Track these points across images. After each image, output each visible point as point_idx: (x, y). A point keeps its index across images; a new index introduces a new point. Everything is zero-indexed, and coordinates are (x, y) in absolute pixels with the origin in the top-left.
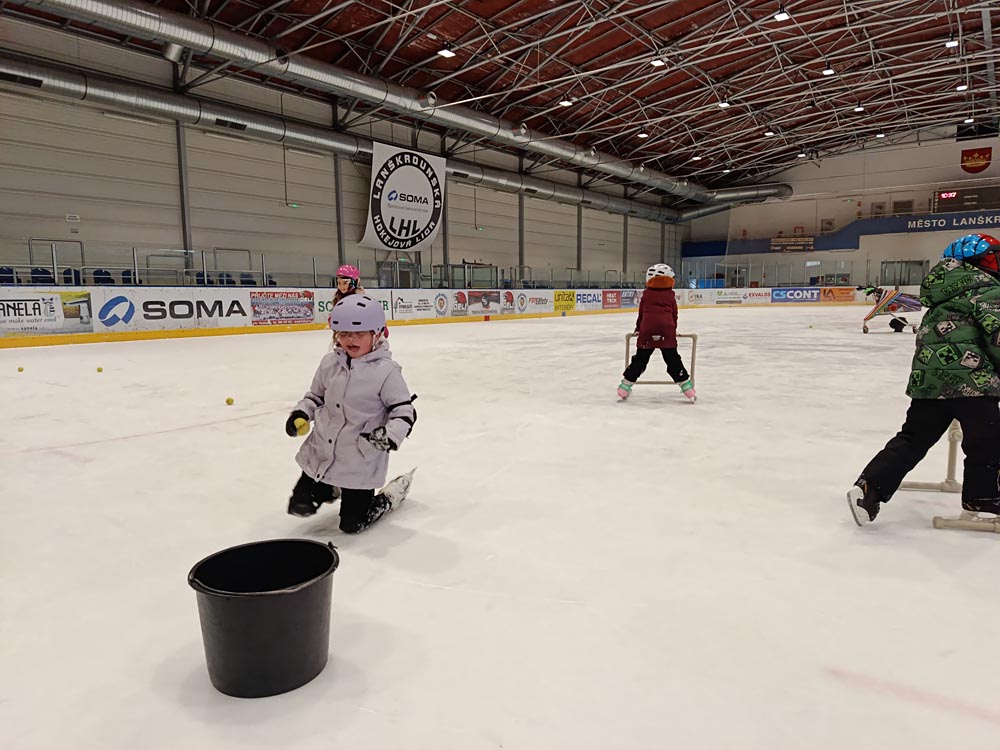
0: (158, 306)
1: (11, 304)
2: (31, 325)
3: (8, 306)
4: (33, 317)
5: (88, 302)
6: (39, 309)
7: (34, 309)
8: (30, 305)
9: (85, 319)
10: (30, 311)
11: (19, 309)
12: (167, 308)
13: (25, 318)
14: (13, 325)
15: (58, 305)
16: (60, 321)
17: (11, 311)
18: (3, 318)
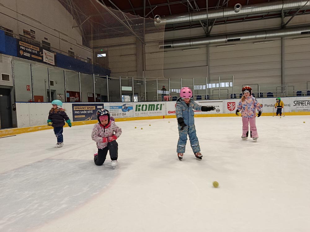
1: (301, 102)
2: (306, 108)
3: (300, 103)
4: (307, 106)
7: (308, 103)
10: (306, 104)
11: (303, 104)
13: (305, 106)
14: (301, 108)
17: (301, 104)
18: (298, 106)
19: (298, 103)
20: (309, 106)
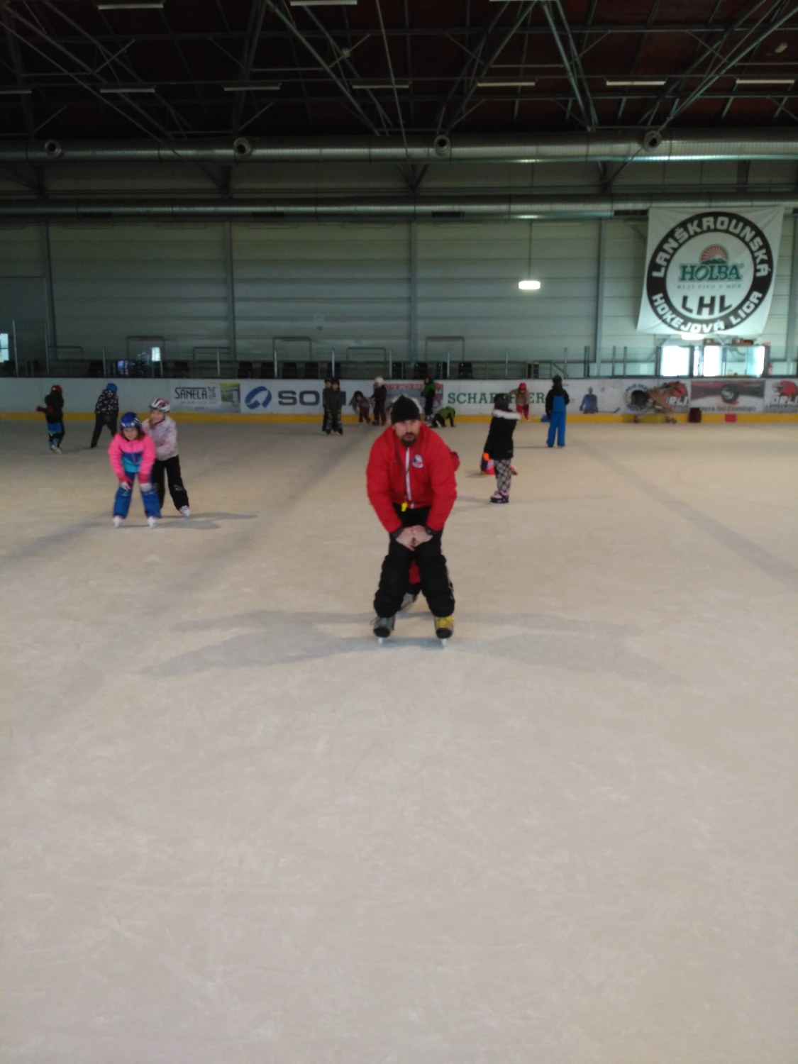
0: (290, 395)
1: (189, 390)
3: (188, 392)
4: (202, 400)
5: (238, 391)
6: (206, 395)
7: (203, 394)
8: (200, 391)
9: (236, 403)
10: (200, 396)
11: (194, 394)
12: (297, 397)
13: (197, 400)
15: (218, 393)
16: (218, 403)
17: (189, 395)
18: (183, 400)
19: (183, 393)
20: (205, 400)
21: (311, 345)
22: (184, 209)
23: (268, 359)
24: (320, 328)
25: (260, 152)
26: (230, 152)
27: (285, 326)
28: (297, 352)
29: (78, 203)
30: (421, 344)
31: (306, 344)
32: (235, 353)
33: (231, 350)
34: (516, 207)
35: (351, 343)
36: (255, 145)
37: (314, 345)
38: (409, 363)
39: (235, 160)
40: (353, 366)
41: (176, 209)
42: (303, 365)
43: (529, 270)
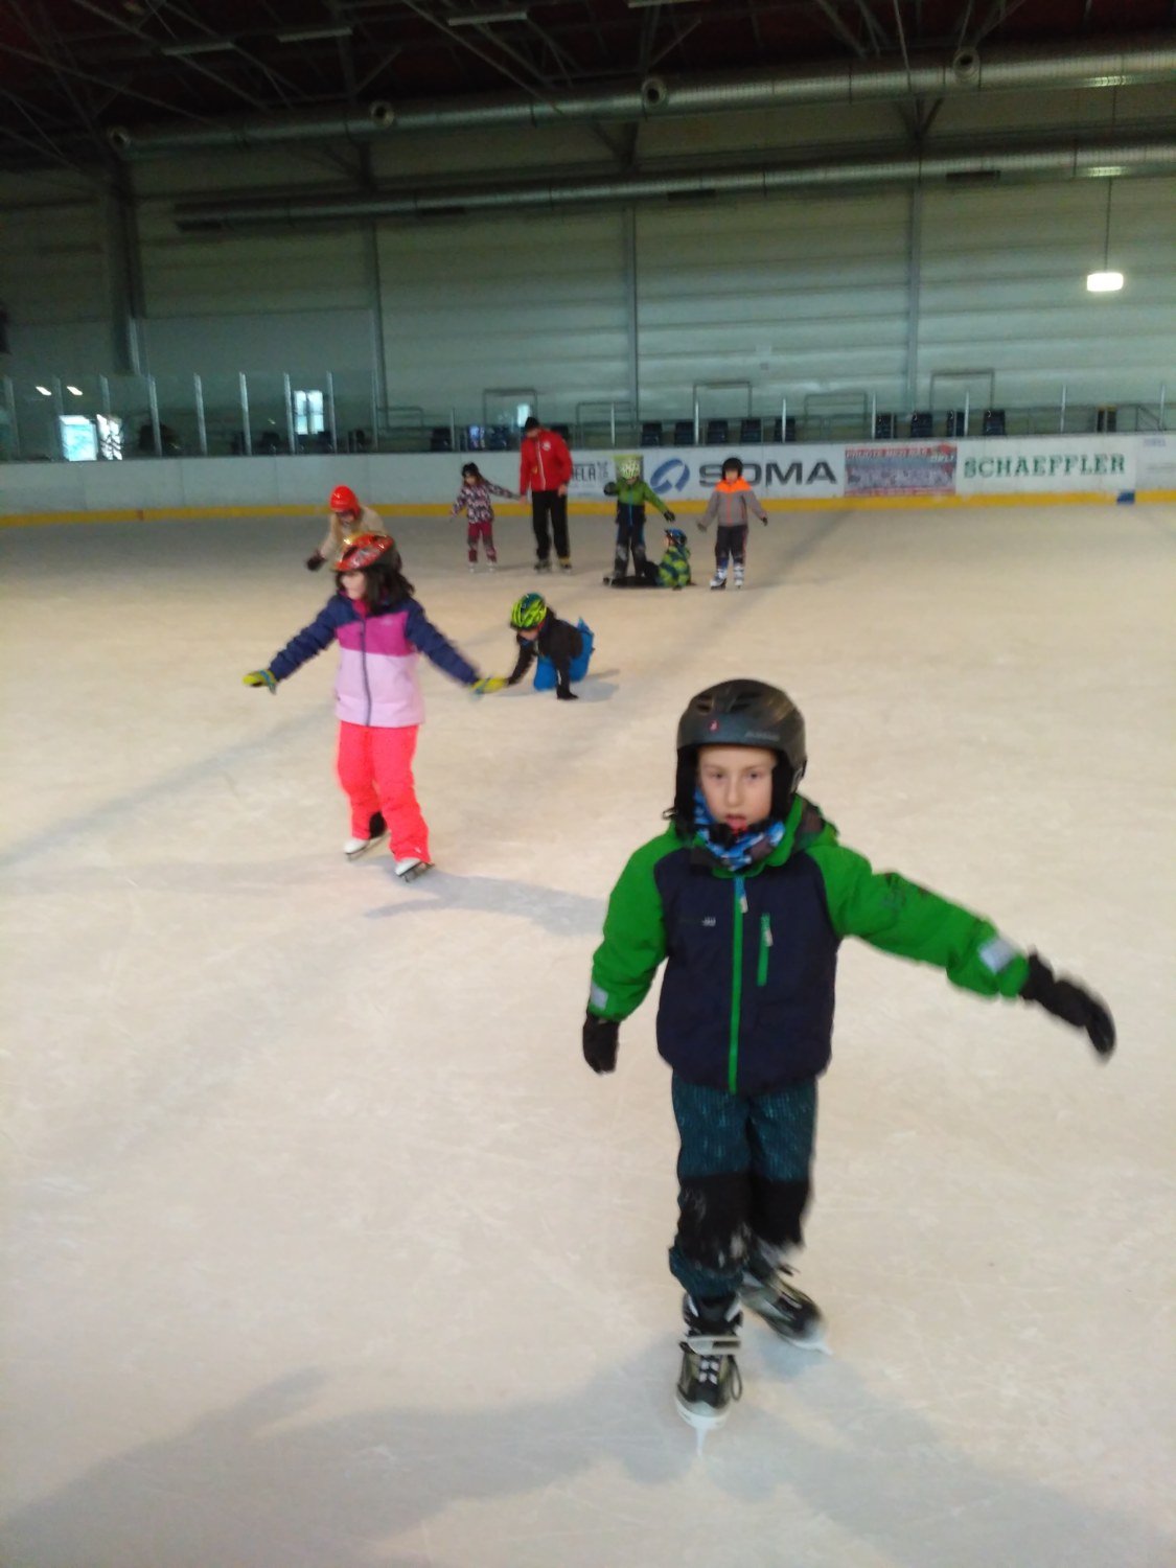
0: (717, 470)
4: (588, 482)
6: (594, 473)
8: (586, 469)
10: (586, 476)
11: (576, 474)
13: (580, 482)
20: (593, 482)
21: (750, 392)
22: (568, 194)
23: (685, 416)
24: (765, 366)
25: (683, 98)
26: (633, 102)
27: (711, 365)
28: (731, 404)
29: (416, 194)
30: (924, 382)
31: (742, 391)
32: (637, 410)
33: (633, 406)
34: (1083, 158)
35: (813, 386)
36: (673, 86)
37: (756, 392)
38: (904, 414)
39: (644, 113)
40: (812, 423)
41: (556, 195)
42: (739, 425)
43: (1106, 258)
